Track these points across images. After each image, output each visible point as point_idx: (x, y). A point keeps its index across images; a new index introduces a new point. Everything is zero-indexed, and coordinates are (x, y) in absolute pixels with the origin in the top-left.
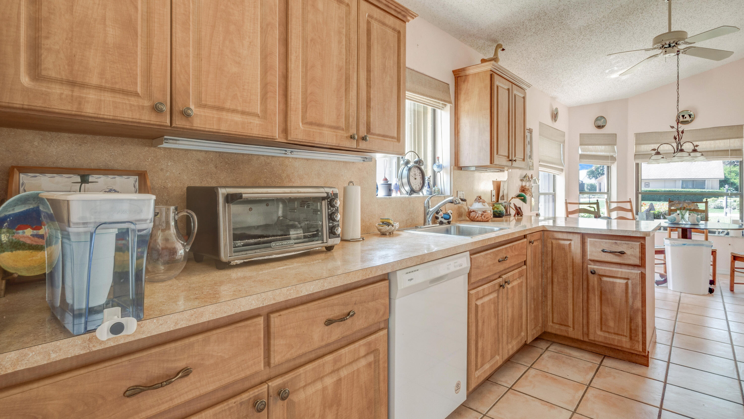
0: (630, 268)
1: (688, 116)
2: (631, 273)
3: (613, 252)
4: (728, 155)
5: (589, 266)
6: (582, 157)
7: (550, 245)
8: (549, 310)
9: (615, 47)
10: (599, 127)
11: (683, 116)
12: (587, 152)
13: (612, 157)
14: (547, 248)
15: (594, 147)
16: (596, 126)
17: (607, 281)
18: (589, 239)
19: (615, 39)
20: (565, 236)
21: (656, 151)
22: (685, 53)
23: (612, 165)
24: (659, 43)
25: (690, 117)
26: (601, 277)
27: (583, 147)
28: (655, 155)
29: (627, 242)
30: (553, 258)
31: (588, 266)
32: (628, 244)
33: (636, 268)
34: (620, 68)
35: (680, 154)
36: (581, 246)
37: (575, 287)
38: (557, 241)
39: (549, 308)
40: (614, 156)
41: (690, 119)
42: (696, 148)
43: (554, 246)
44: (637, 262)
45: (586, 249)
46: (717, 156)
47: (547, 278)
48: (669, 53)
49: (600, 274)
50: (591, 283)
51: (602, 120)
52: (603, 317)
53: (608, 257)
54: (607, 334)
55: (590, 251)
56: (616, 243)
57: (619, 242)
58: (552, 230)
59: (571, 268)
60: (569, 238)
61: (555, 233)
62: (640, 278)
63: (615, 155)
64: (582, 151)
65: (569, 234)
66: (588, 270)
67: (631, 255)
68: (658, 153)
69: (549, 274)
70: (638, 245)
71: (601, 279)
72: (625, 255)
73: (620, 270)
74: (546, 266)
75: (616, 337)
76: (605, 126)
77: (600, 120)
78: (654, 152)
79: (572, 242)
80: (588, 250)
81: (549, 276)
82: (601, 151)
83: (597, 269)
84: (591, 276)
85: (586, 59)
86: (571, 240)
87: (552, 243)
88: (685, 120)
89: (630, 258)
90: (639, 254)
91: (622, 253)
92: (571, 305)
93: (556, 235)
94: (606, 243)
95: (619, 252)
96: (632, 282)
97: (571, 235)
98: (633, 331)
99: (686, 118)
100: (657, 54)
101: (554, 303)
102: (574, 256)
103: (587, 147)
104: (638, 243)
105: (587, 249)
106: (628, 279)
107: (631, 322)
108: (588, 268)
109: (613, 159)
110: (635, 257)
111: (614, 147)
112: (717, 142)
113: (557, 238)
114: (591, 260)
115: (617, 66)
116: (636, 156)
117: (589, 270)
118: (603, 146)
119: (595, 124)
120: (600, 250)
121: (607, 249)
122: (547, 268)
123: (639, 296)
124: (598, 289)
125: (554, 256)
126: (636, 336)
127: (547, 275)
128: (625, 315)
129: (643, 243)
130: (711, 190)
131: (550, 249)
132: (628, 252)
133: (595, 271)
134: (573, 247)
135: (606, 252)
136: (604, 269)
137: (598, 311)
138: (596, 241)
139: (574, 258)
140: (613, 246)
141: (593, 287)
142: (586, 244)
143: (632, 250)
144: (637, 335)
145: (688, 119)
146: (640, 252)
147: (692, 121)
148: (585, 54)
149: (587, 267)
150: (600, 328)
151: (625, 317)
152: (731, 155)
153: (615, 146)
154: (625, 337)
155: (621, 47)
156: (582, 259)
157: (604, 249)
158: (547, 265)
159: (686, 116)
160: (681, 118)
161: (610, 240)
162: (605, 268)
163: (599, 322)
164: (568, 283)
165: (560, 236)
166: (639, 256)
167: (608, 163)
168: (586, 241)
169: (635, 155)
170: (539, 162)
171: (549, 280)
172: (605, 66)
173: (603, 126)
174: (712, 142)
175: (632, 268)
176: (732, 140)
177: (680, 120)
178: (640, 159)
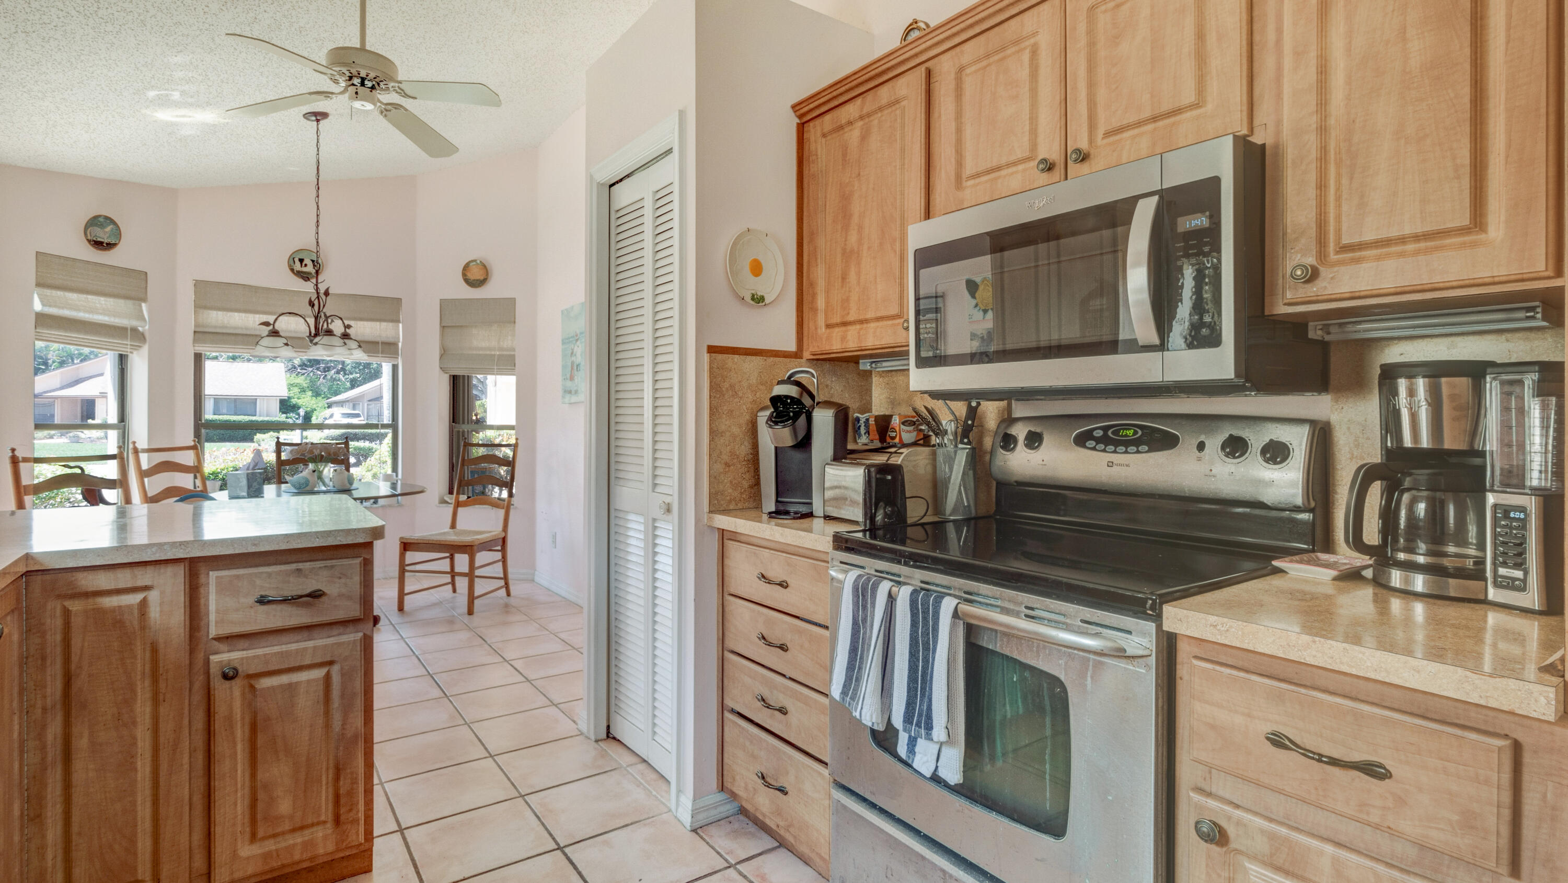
0: (335, 631)
1: (311, 262)
2: (339, 644)
3: (293, 598)
5: (214, 658)
6: (42, 320)
7: (59, 622)
8: (50, 864)
9: (198, 32)
10: (98, 244)
11: (301, 261)
12: (63, 308)
13: (134, 330)
14: (43, 635)
15: (83, 296)
16: (89, 241)
17: (273, 688)
18: (213, 575)
19: (206, 9)
20: (124, 579)
21: (271, 327)
22: (386, 116)
23: (135, 352)
24: (344, 64)
25: (314, 265)
26: (253, 682)
27: (48, 292)
28: (267, 336)
29: (329, 563)
30: (73, 667)
31: (212, 657)
32: (332, 567)
33: (351, 628)
34: (190, 100)
35: (326, 340)
36: (188, 600)
37: (162, 739)
38: (91, 600)
39: (50, 855)
40: (140, 329)
41: (314, 270)
42: (347, 330)
43: (77, 622)
44: (355, 611)
45: (202, 607)
47: (43, 748)
48: (361, 100)
49: (251, 672)
50: (220, 709)
51: (109, 229)
52: (261, 795)
53: (274, 616)
54: (272, 841)
55: (217, 611)
56: (299, 570)
57: (307, 565)
58: (70, 565)
59: (147, 683)
60: (140, 583)
61: (80, 576)
62: (361, 651)
63: (144, 328)
64: (43, 305)
65: (139, 571)
66: (212, 671)
67: (341, 596)
68: (275, 333)
69: (54, 729)
70: (358, 566)
71: (252, 687)
72: (323, 599)
73: (310, 644)
74: (39, 704)
75: (298, 839)
76: (115, 245)
77: (102, 226)
78: (265, 330)
79: (153, 596)
80: (212, 607)
81: (50, 737)
82: (105, 312)
83: (242, 659)
84: (221, 688)
85: (109, 28)
86: (147, 588)
87: (67, 613)
88: (304, 269)
89: (337, 603)
90: (361, 588)
91: (316, 595)
92: (148, 804)
93: (83, 582)
94: (269, 575)
95: (309, 595)
96: (342, 669)
97: (150, 570)
98: (343, 801)
99: (306, 265)
100: (332, 93)
101: (75, 829)
102: (161, 640)
103: (60, 293)
104: (358, 561)
105: (207, 606)
106: (331, 663)
107: (337, 779)
108: (212, 666)
109: (138, 336)
110: (350, 598)
111: (141, 306)
113: (91, 589)
114: (219, 639)
115: (183, 93)
116: (197, 334)
117: (214, 670)
118: (108, 299)
119: (85, 234)
120: (251, 600)
121: (272, 594)
122: (44, 710)
123: (359, 701)
124: (243, 718)
125: (75, 659)
126: (351, 810)
127: (41, 737)
128: (325, 764)
129: (368, 557)
130: (266, 419)
131: (59, 637)
132: (332, 590)
133: (235, 669)
134: (154, 613)
135: (269, 602)
136: (265, 655)
137: (243, 786)
138: (238, 577)
139: (161, 646)
140: (291, 579)
141: (229, 719)
142: (202, 590)
143: (343, 580)
144: (352, 807)
145: (310, 269)
146: (361, 583)
147: (316, 273)
148: (109, 11)
149: (207, 662)
150: (247, 836)
151: (324, 769)
152: (382, 353)
153: (143, 305)
154: (320, 828)
155: (213, 39)
156: (188, 641)
157: (263, 593)
158: (45, 697)
159: (308, 262)
160: (298, 263)
161: (280, 564)
162: (267, 650)
163: (247, 820)
164: (134, 738)
165: (103, 581)
166: (361, 595)
167: (125, 345)
168: (202, 579)
169: (195, 332)
171: (54, 751)
172: (153, 77)
173: (110, 246)
175: (341, 629)
176: (384, 324)
177: (295, 268)
178: (205, 343)
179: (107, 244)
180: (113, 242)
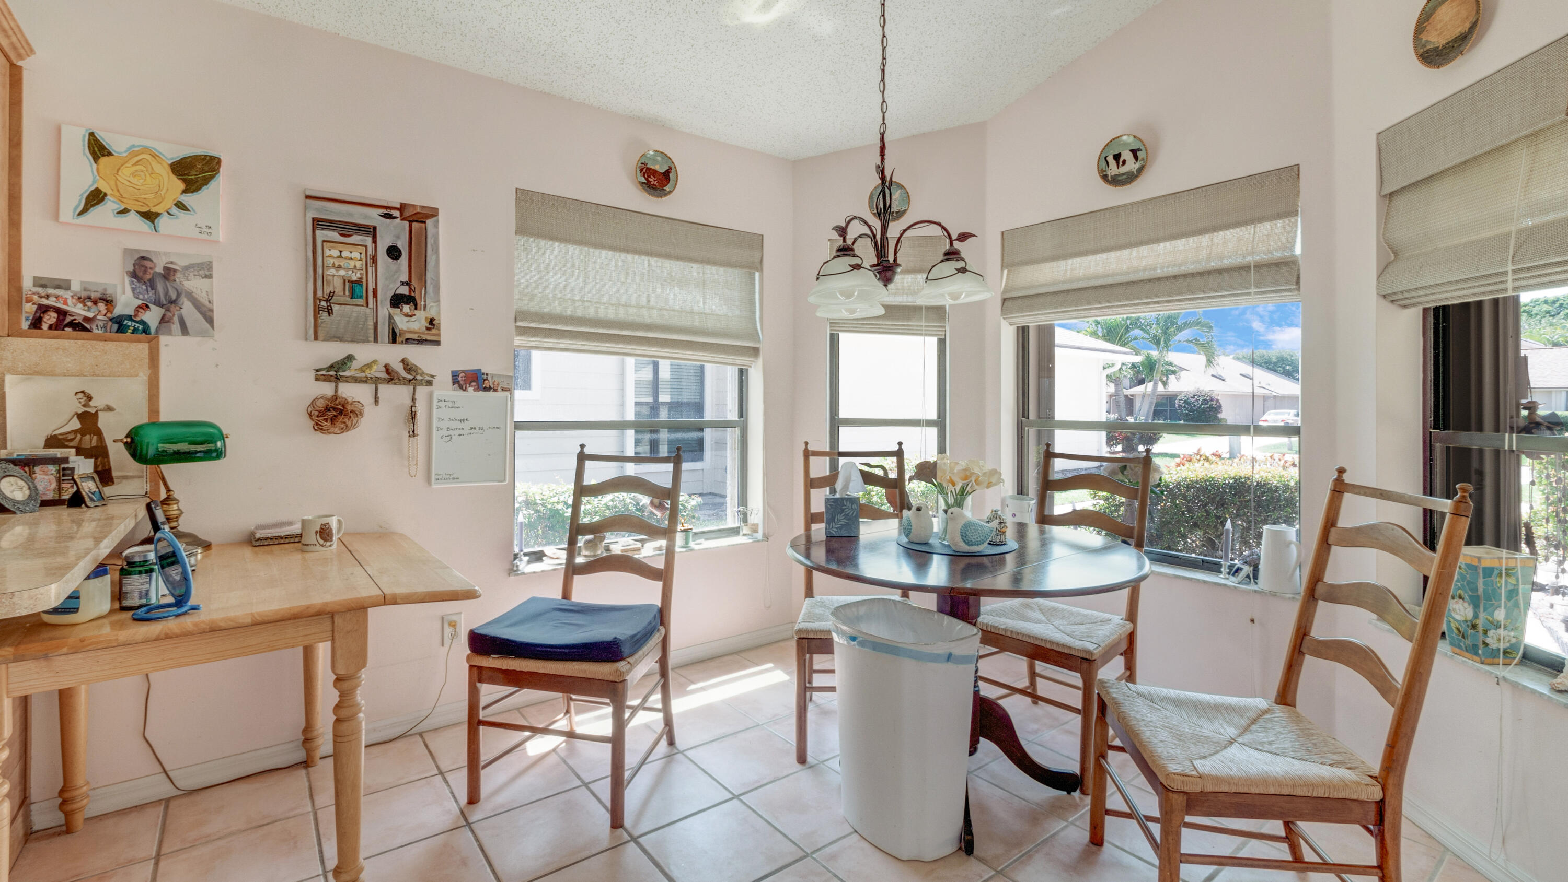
1: (1131, 155)
4: (1249, 287)
11: (1117, 157)
25: (1136, 158)
41: (1138, 165)
46: (1216, 291)
51: (897, 194)
88: (1123, 169)
99: (1124, 162)
112: (1219, 236)
116: (1007, 303)
145: (1131, 165)
147: (1141, 170)
152: (1257, 286)
159: (1127, 155)
160: (1112, 163)
169: (1004, 300)
170: (516, 320)
173: (899, 214)
174: (1204, 239)
176: (1265, 227)
177: (1109, 173)
178: (1011, 313)
179: (897, 213)
180: (904, 209)
